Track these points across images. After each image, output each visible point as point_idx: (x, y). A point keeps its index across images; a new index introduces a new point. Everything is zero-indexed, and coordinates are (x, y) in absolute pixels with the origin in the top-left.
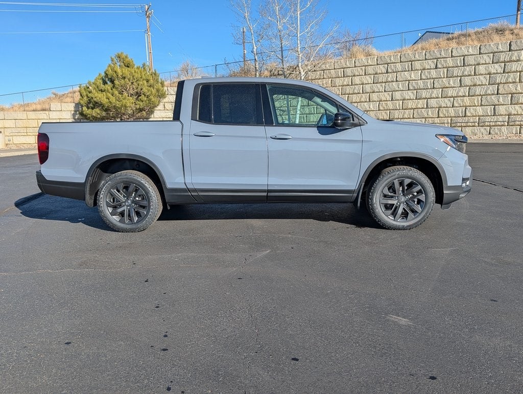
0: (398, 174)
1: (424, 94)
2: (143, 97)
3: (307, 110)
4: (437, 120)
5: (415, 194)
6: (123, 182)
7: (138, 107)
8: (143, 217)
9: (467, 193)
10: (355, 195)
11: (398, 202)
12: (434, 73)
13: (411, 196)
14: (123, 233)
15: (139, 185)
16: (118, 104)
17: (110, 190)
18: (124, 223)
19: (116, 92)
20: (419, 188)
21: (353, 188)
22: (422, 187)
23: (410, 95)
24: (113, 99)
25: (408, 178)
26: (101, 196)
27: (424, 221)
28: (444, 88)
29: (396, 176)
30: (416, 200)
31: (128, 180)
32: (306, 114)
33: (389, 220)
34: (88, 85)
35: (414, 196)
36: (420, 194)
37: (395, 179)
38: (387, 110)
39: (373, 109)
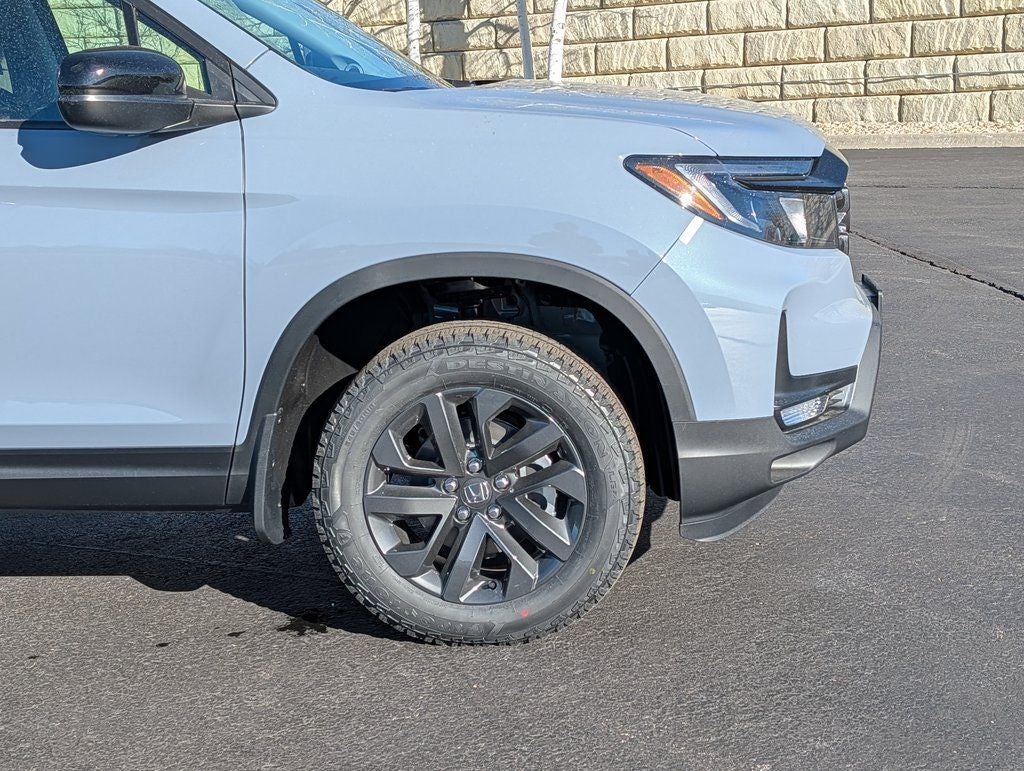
0: (441, 368)
3: (597, 25)
5: (545, 462)
9: (830, 448)
10: (240, 473)
11: (460, 504)
13: (523, 472)
20: (553, 432)
21: (225, 439)
22: (568, 432)
25: (491, 385)
27: (594, 599)
29: (432, 377)
30: (549, 494)
32: (596, 41)
33: (417, 596)
35: (540, 474)
36: (563, 463)
37: (431, 391)
38: (903, 19)
39: (847, 17)
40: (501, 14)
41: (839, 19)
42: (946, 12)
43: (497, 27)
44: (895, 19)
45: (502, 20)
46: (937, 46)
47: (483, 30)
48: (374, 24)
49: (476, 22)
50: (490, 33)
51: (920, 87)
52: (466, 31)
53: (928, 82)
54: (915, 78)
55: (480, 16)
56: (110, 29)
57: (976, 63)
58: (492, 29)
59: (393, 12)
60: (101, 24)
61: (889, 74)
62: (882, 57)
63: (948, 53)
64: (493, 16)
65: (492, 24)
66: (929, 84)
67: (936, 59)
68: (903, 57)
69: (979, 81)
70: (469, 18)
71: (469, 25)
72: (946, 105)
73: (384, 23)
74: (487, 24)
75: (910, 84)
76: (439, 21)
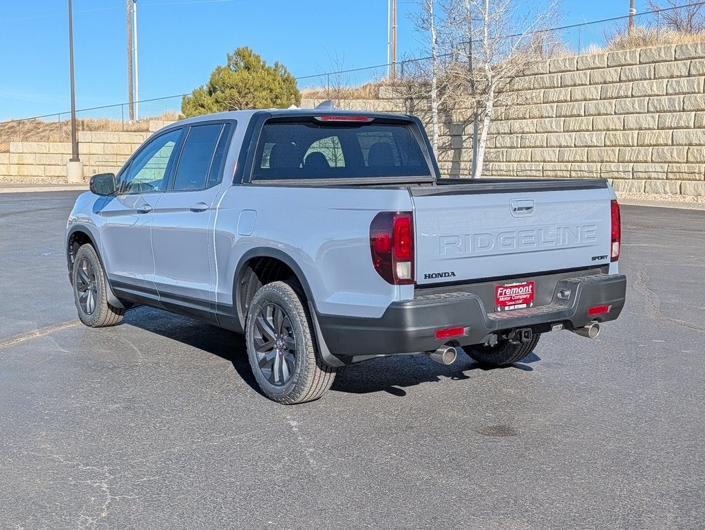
1: (669, 120)
4: (684, 167)
12: (684, 84)
23: (649, 120)
28: (698, 110)
38: (615, 146)
39: (596, 144)
41: (593, 144)
42: (631, 144)
44: (613, 146)
46: (627, 158)
51: (620, 176)
53: (622, 173)
54: (618, 172)
57: (640, 167)
61: (608, 169)
62: (607, 162)
63: (631, 162)
66: (622, 175)
67: (626, 164)
68: (615, 162)
69: (641, 175)
70: (464, 135)
72: (628, 185)
75: (616, 175)
76: (454, 136)
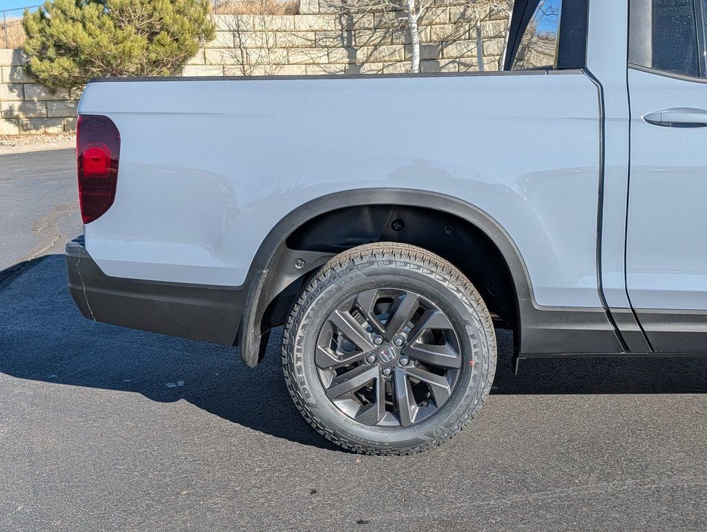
2: (164, 37)
6: (378, 285)
7: (153, 56)
8: (440, 404)
14: (366, 458)
15: (433, 298)
16: (113, 50)
17: (331, 312)
18: (373, 423)
19: (110, 23)
24: (104, 38)
26: (300, 332)
31: (397, 278)
34: (43, 10)
40: (462, 56)
43: (459, 63)
45: (463, 60)
47: (451, 66)
48: (385, 61)
49: (447, 61)
50: (455, 67)
52: (441, 65)
55: (448, 58)
56: (238, 61)
58: (456, 64)
59: (397, 55)
60: (233, 58)
64: (457, 58)
65: (456, 62)
70: (442, 59)
71: (443, 62)
73: (391, 61)
74: (453, 62)
